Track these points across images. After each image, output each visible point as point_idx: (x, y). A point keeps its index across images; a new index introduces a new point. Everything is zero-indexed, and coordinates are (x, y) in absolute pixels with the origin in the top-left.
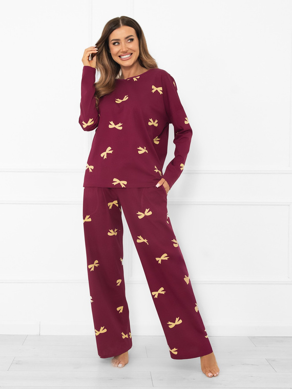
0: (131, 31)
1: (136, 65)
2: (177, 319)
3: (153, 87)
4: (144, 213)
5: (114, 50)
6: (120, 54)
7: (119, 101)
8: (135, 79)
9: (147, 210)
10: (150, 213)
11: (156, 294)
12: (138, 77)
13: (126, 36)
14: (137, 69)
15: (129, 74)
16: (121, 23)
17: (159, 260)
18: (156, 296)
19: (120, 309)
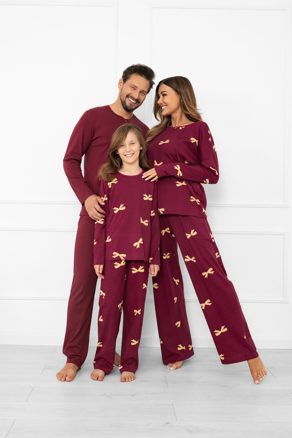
2: (223, 327)
3: (192, 138)
4: (190, 234)
11: (204, 305)
17: (205, 274)
18: (203, 308)
19: (178, 324)
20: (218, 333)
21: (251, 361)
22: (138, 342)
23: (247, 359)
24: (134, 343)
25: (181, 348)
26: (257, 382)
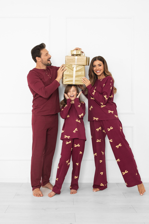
0: (100, 62)
1: (102, 75)
2: (126, 171)
4: (110, 128)
5: (95, 69)
6: (96, 70)
10: (112, 128)
12: (102, 80)
13: (98, 64)
15: (100, 78)
16: (97, 59)
17: (117, 146)
19: (102, 173)
20: (124, 173)
21: (139, 185)
22: (78, 177)
23: (137, 184)
24: (76, 177)
25: (102, 185)
26: (141, 194)
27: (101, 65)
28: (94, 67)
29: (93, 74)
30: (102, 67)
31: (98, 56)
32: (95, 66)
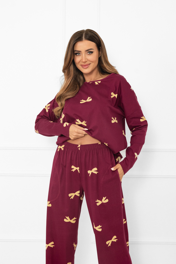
3: (112, 93)
5: (78, 59)
7: (83, 101)
8: (96, 83)
9: (104, 198)
10: (107, 201)
12: (100, 82)
13: (87, 49)
14: (97, 74)
16: (84, 38)
27: (92, 52)
28: (76, 54)
29: (72, 68)
30: (94, 57)
31: (85, 29)
32: (79, 53)
